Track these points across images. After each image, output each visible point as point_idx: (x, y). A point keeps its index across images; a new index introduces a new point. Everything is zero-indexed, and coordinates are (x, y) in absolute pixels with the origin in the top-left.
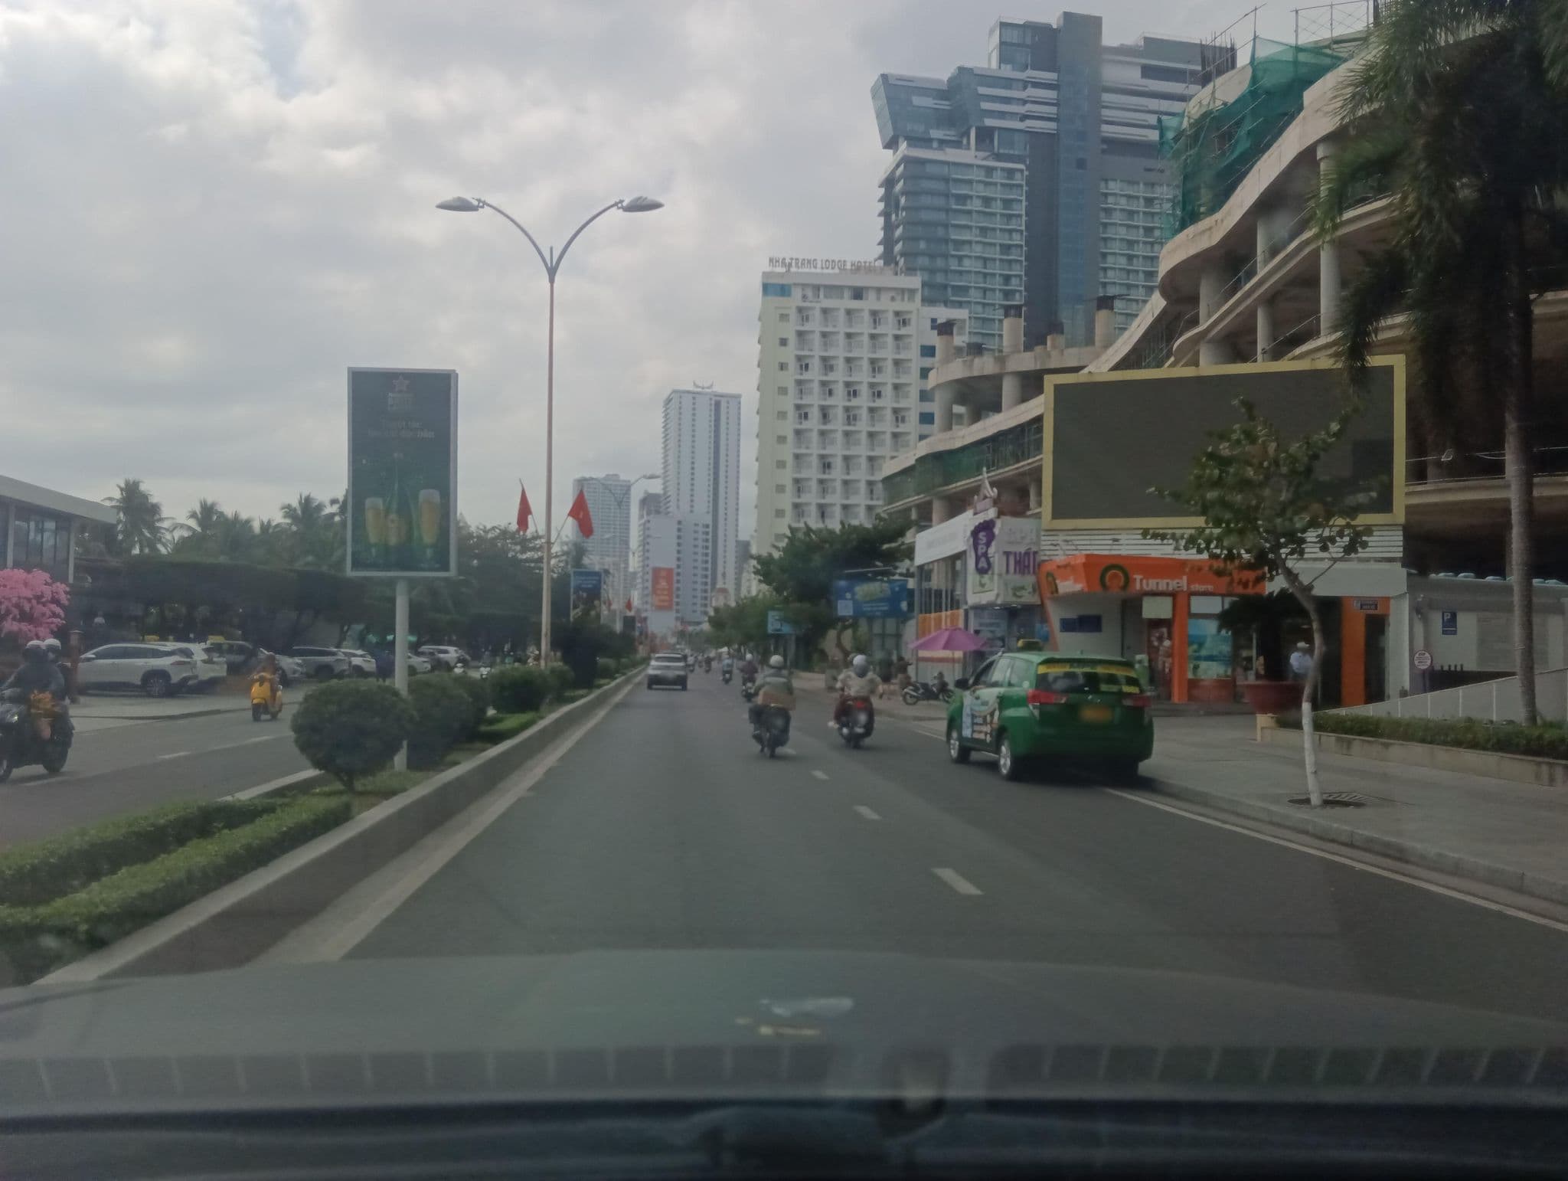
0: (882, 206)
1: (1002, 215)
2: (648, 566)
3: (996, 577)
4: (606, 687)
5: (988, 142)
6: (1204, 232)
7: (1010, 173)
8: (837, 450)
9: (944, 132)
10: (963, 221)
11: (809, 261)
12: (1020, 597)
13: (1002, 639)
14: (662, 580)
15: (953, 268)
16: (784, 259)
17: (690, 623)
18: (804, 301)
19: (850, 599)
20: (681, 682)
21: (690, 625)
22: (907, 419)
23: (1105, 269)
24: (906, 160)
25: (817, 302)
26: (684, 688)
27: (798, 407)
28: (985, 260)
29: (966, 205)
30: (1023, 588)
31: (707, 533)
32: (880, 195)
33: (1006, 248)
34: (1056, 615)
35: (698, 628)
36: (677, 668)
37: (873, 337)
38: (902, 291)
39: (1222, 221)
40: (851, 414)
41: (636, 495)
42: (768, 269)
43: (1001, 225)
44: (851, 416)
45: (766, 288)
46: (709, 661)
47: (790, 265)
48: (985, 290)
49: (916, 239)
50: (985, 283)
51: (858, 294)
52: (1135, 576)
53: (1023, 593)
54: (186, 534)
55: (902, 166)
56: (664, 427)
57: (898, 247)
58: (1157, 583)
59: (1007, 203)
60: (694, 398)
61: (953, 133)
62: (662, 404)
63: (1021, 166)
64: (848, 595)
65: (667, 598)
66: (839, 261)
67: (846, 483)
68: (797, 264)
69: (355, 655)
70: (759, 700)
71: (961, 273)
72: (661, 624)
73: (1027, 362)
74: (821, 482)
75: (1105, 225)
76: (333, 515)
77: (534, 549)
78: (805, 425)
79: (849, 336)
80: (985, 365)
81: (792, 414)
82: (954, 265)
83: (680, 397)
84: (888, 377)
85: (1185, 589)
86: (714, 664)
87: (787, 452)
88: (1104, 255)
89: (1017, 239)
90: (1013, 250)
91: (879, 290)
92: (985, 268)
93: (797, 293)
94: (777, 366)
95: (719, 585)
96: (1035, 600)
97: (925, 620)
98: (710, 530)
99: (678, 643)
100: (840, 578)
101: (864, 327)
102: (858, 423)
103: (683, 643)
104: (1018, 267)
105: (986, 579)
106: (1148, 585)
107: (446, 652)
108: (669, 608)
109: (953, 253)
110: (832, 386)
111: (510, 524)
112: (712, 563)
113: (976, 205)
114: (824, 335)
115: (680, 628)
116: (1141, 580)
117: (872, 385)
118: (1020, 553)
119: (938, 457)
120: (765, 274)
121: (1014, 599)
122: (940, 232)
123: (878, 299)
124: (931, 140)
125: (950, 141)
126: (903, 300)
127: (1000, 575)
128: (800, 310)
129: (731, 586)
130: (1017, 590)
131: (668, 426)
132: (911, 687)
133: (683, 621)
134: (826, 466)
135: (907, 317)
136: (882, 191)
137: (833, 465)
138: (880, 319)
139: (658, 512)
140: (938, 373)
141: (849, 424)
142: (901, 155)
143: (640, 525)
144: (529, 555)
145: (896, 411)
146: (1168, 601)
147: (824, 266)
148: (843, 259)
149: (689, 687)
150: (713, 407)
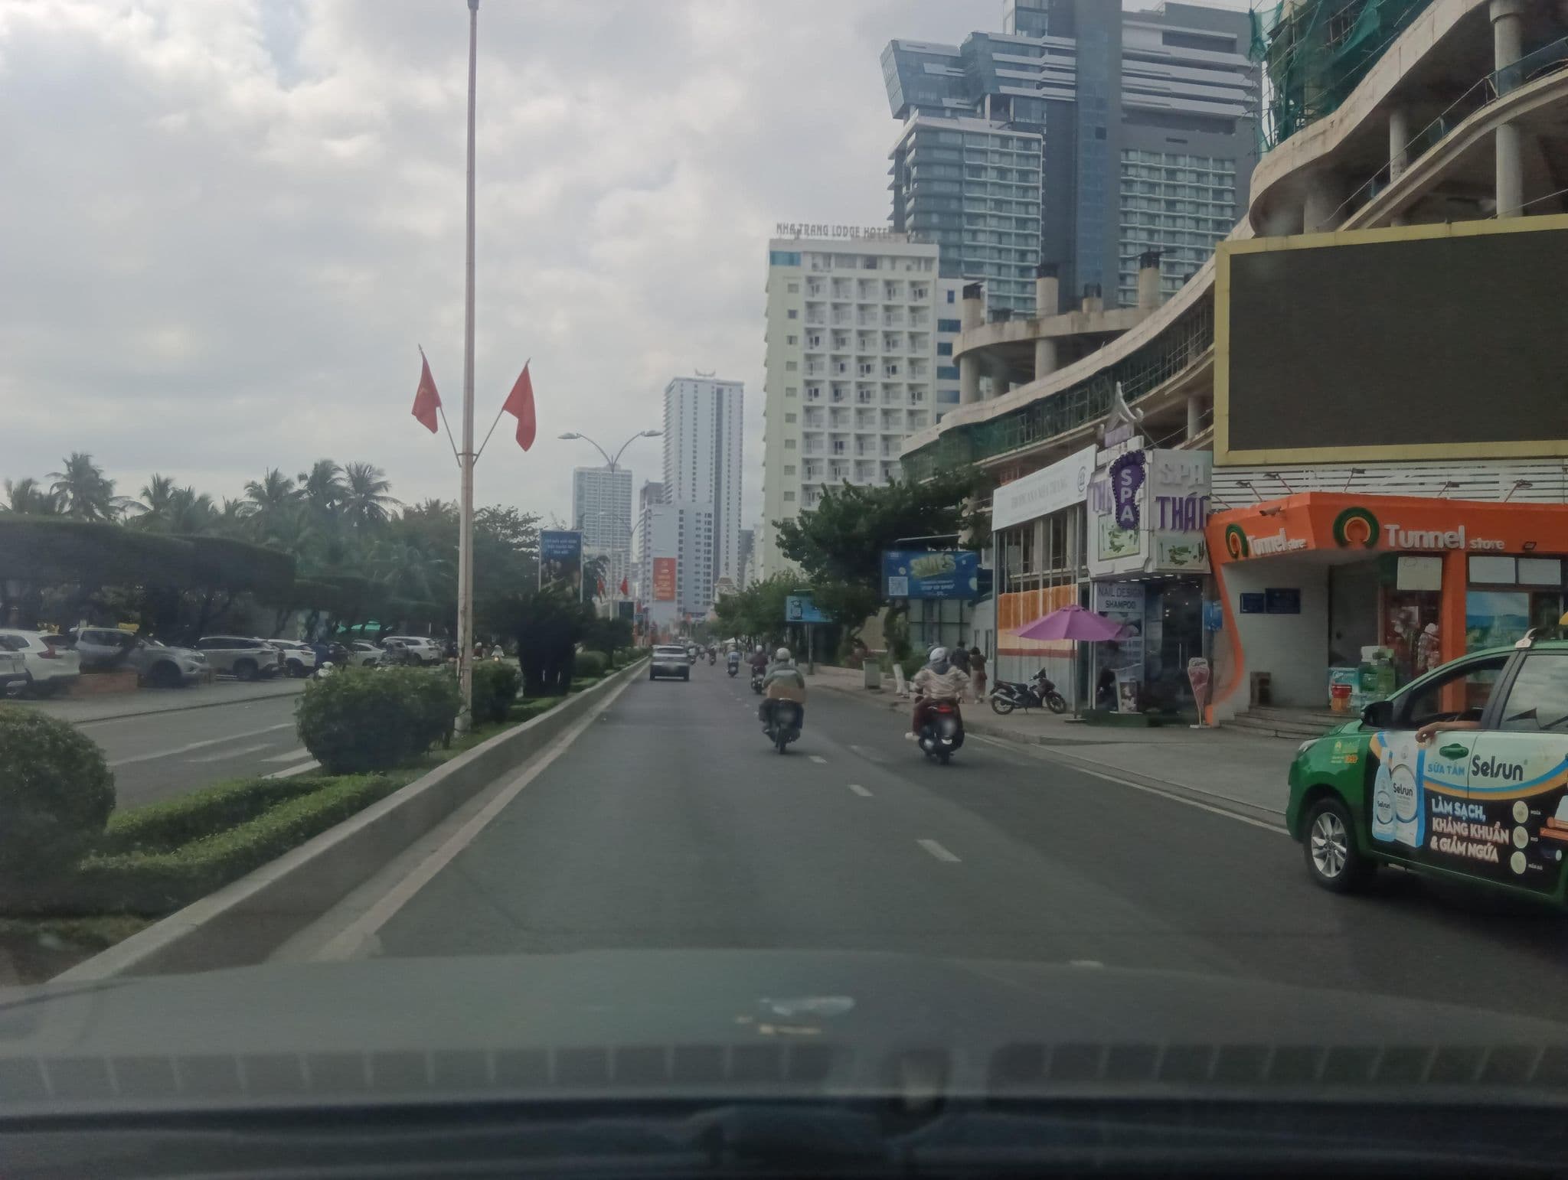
0: (892, 178)
1: (1018, 187)
2: (649, 556)
3: (1144, 535)
4: (588, 690)
5: (1003, 110)
6: (1315, 137)
7: (1027, 142)
8: (849, 428)
9: (959, 101)
10: (977, 193)
11: (819, 228)
12: (1182, 563)
13: (1138, 624)
14: (664, 570)
15: (966, 243)
16: (793, 225)
17: (692, 614)
18: (815, 271)
19: (905, 575)
20: (683, 673)
21: (693, 616)
22: (923, 396)
23: (1125, 245)
24: (918, 129)
25: (829, 272)
26: (686, 679)
27: (808, 383)
28: (1000, 235)
29: (980, 177)
30: (1185, 550)
31: (709, 523)
32: (890, 168)
33: (1022, 222)
34: (1233, 588)
35: (701, 619)
36: (678, 659)
37: (888, 308)
38: (919, 259)
39: (1341, 121)
40: (865, 391)
41: (637, 485)
42: (776, 236)
43: (1017, 197)
44: (864, 395)
45: (774, 258)
46: (713, 653)
47: (799, 231)
48: (1000, 267)
49: (928, 213)
50: (1000, 258)
51: (871, 262)
52: (1388, 526)
53: (1185, 556)
54: (139, 513)
55: (914, 135)
56: (665, 416)
57: (910, 221)
58: (1421, 537)
59: (1024, 174)
60: (696, 386)
61: (965, 101)
62: (664, 393)
63: (1039, 136)
64: (902, 570)
65: (669, 589)
66: (851, 228)
67: (859, 463)
68: (806, 231)
69: (291, 647)
70: (768, 692)
71: (975, 248)
72: (663, 615)
73: (1063, 325)
74: (833, 462)
75: (1125, 198)
76: (300, 493)
77: (526, 533)
78: (816, 402)
79: (862, 307)
80: (1016, 330)
81: (801, 389)
82: (967, 240)
83: (682, 385)
84: (903, 351)
85: (1462, 546)
86: (719, 656)
87: (797, 431)
88: (1125, 230)
89: (1034, 213)
90: (1030, 224)
91: (894, 259)
92: (1000, 243)
93: (807, 262)
94: (785, 340)
95: (723, 575)
96: (1203, 567)
97: (1009, 600)
98: (712, 519)
99: (681, 634)
100: (892, 548)
101: (877, 298)
102: (871, 400)
103: (686, 634)
104: (1035, 241)
105: (1125, 537)
106: (1406, 540)
107: (417, 643)
108: (670, 599)
109: (966, 227)
110: (844, 361)
111: (499, 505)
112: (714, 553)
113: (991, 176)
114: (836, 306)
115: (682, 619)
116: (1397, 532)
117: (886, 360)
118: (1181, 499)
119: (964, 431)
120: (772, 242)
121: (1173, 566)
122: (954, 205)
123: (893, 268)
124: (944, 109)
125: (963, 110)
126: (919, 268)
127: (1151, 531)
128: (810, 280)
129: (734, 577)
130: (1176, 553)
131: (670, 415)
132: (1004, 691)
133: (685, 612)
134: (838, 446)
135: (922, 287)
136: (893, 162)
137: (845, 445)
138: (894, 291)
139: (659, 502)
140: (964, 339)
141: (862, 401)
142: (913, 124)
143: (641, 515)
144: (520, 539)
145: (912, 387)
146: (1436, 564)
147: (835, 233)
148: (855, 225)
149: (691, 676)
150: (715, 395)
